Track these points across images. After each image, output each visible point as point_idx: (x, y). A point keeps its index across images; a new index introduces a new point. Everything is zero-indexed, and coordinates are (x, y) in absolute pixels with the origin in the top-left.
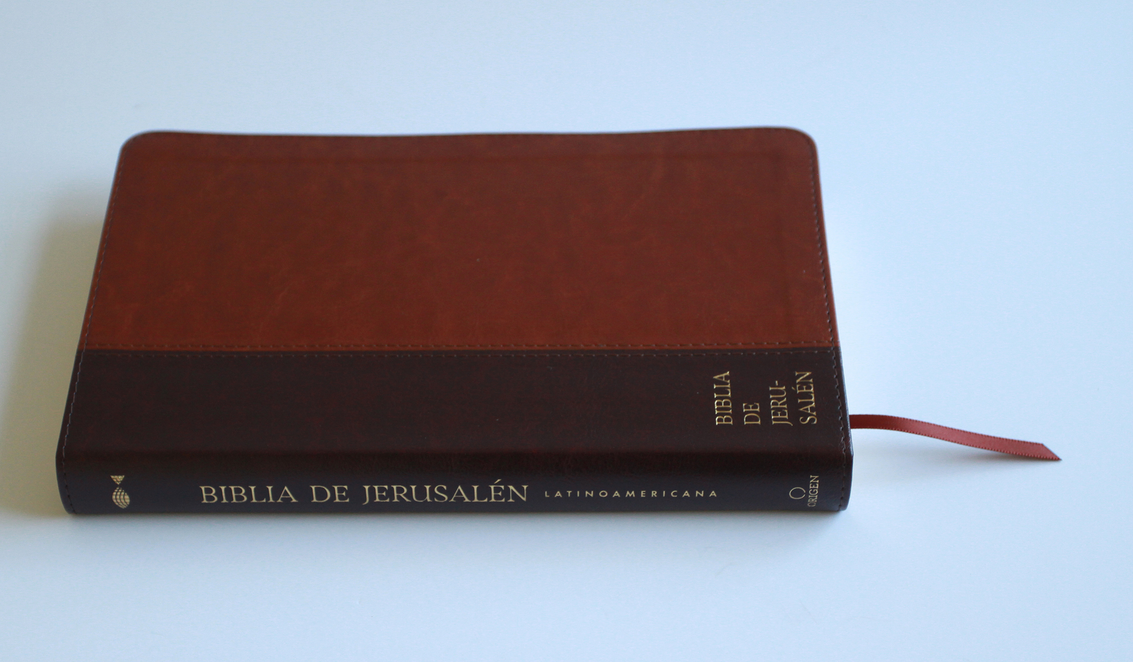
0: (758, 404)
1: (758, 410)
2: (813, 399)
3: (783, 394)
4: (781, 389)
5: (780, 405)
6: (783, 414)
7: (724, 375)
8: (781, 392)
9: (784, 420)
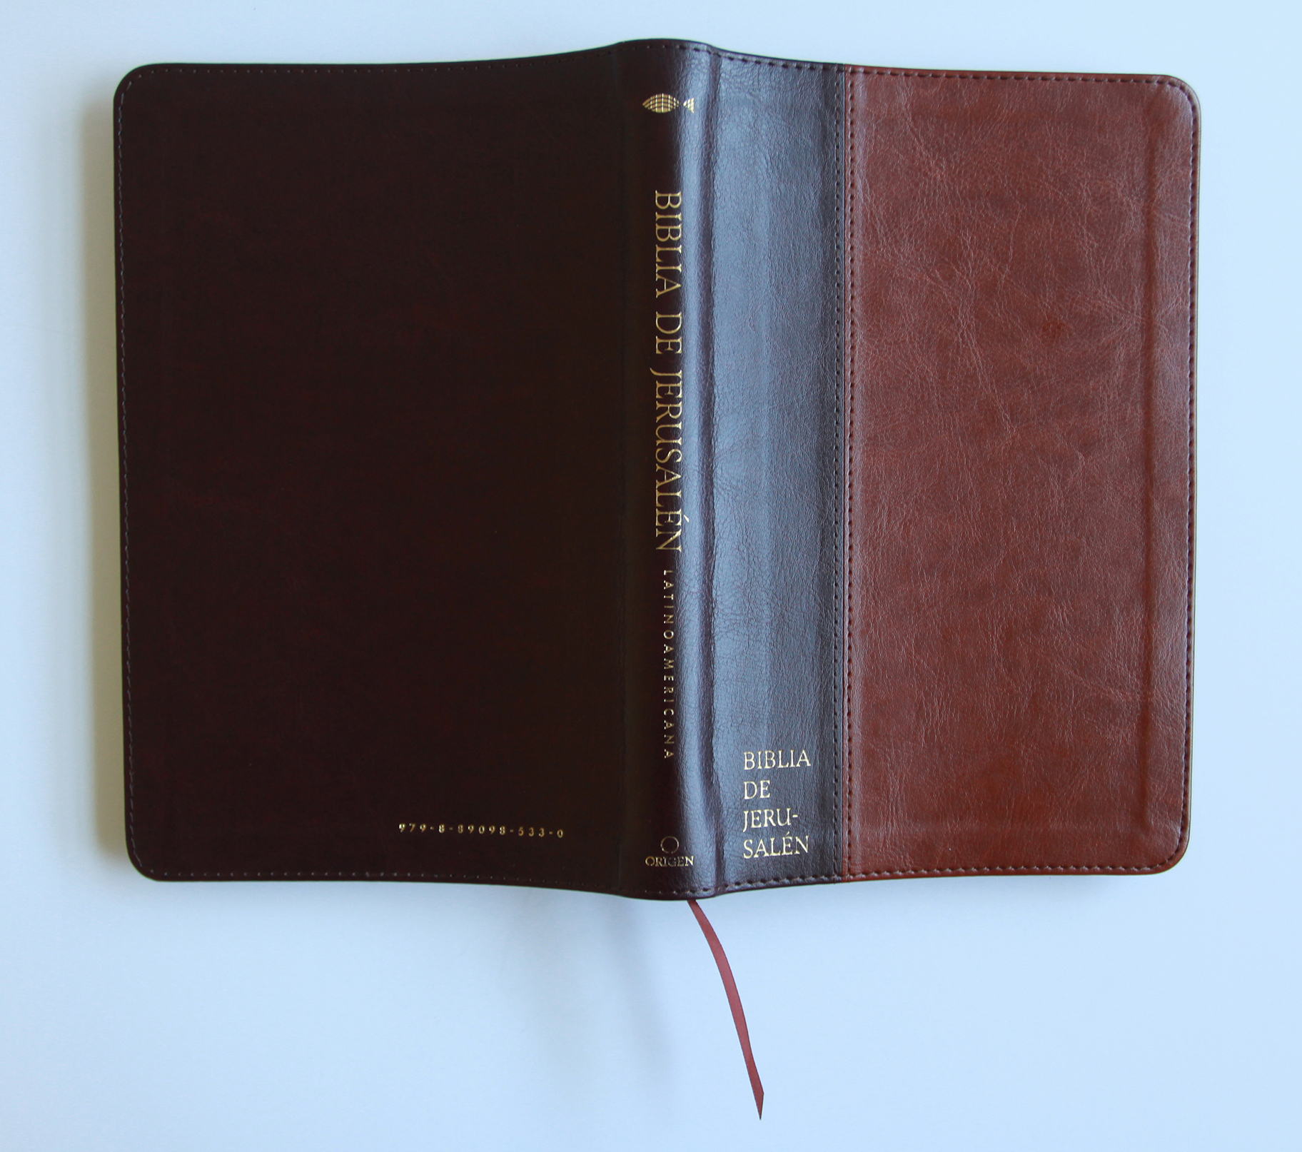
0: (768, 796)
1: (762, 796)
2: (773, 854)
3: (782, 822)
4: (788, 820)
5: (768, 820)
6: (756, 822)
7: (806, 760)
8: (784, 820)
9: (750, 824)
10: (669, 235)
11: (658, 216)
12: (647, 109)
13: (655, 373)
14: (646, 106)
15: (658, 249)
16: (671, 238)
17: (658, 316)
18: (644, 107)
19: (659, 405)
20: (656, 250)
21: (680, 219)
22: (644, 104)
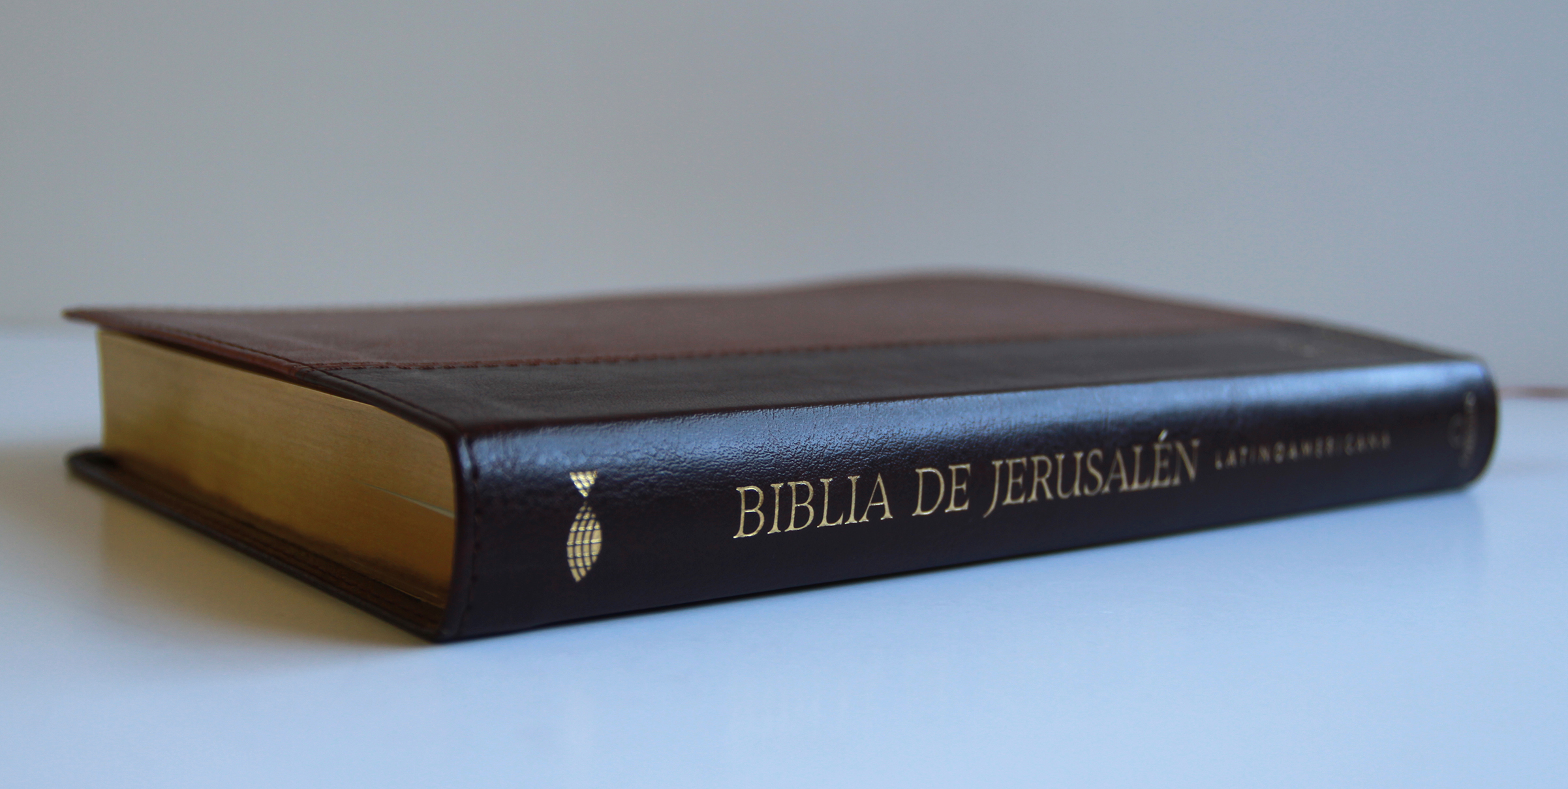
10: (805, 504)
11: (775, 529)
12: (588, 573)
13: (993, 507)
14: (583, 572)
15: (824, 523)
16: (809, 500)
17: (918, 511)
18: (583, 579)
19: (1034, 497)
20: (825, 527)
21: (781, 485)
22: (577, 578)
